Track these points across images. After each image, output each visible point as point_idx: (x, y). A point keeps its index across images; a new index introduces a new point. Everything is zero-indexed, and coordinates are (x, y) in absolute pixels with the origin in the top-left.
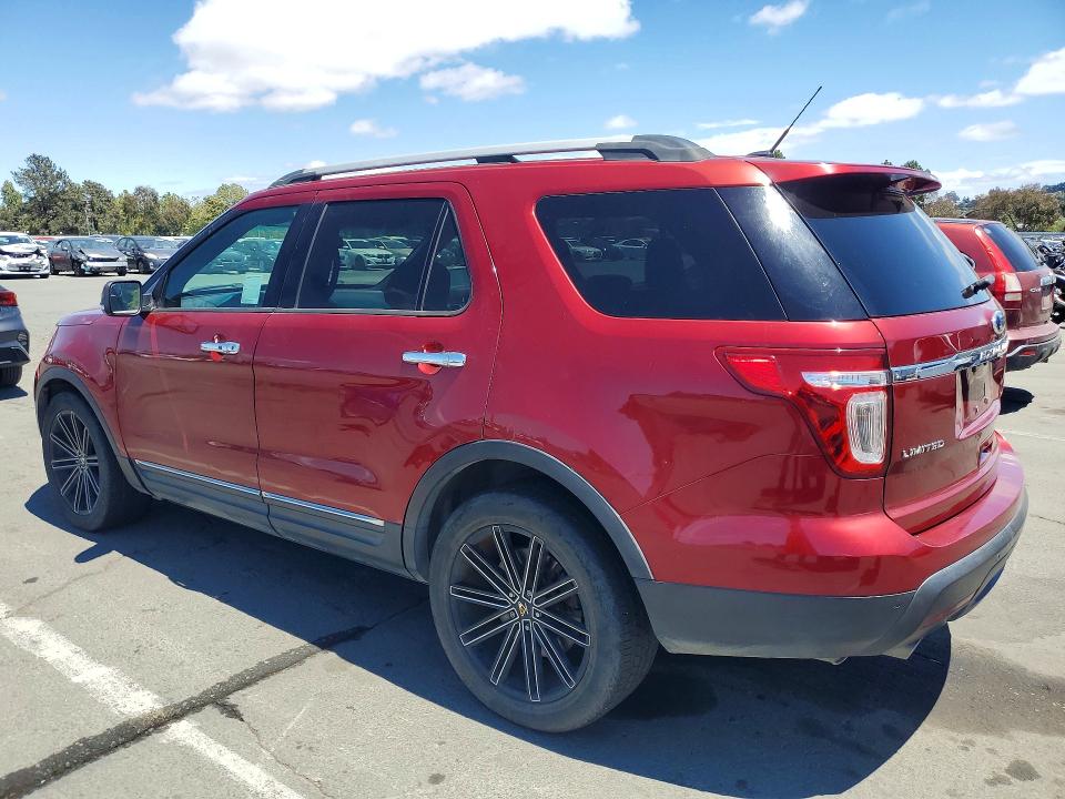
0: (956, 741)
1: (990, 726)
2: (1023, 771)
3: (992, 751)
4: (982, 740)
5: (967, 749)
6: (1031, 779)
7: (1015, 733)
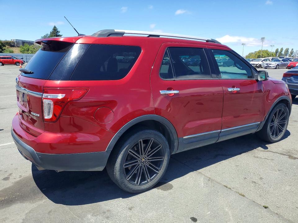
0: (23, 176)
1: (18, 183)
2: (6, 179)
3: (15, 178)
4: (18, 179)
5: (20, 176)
6: (4, 178)
7: (12, 184)
